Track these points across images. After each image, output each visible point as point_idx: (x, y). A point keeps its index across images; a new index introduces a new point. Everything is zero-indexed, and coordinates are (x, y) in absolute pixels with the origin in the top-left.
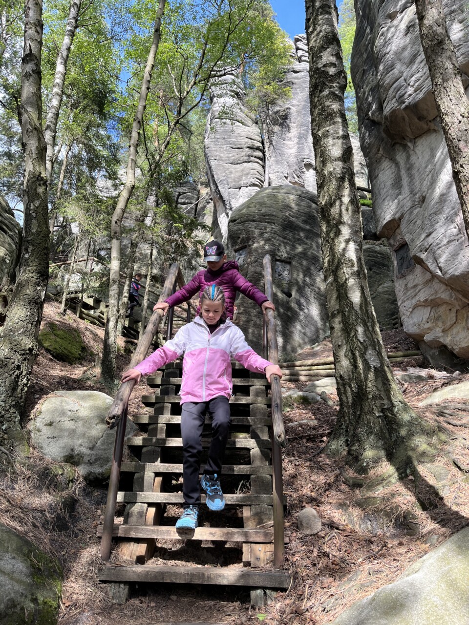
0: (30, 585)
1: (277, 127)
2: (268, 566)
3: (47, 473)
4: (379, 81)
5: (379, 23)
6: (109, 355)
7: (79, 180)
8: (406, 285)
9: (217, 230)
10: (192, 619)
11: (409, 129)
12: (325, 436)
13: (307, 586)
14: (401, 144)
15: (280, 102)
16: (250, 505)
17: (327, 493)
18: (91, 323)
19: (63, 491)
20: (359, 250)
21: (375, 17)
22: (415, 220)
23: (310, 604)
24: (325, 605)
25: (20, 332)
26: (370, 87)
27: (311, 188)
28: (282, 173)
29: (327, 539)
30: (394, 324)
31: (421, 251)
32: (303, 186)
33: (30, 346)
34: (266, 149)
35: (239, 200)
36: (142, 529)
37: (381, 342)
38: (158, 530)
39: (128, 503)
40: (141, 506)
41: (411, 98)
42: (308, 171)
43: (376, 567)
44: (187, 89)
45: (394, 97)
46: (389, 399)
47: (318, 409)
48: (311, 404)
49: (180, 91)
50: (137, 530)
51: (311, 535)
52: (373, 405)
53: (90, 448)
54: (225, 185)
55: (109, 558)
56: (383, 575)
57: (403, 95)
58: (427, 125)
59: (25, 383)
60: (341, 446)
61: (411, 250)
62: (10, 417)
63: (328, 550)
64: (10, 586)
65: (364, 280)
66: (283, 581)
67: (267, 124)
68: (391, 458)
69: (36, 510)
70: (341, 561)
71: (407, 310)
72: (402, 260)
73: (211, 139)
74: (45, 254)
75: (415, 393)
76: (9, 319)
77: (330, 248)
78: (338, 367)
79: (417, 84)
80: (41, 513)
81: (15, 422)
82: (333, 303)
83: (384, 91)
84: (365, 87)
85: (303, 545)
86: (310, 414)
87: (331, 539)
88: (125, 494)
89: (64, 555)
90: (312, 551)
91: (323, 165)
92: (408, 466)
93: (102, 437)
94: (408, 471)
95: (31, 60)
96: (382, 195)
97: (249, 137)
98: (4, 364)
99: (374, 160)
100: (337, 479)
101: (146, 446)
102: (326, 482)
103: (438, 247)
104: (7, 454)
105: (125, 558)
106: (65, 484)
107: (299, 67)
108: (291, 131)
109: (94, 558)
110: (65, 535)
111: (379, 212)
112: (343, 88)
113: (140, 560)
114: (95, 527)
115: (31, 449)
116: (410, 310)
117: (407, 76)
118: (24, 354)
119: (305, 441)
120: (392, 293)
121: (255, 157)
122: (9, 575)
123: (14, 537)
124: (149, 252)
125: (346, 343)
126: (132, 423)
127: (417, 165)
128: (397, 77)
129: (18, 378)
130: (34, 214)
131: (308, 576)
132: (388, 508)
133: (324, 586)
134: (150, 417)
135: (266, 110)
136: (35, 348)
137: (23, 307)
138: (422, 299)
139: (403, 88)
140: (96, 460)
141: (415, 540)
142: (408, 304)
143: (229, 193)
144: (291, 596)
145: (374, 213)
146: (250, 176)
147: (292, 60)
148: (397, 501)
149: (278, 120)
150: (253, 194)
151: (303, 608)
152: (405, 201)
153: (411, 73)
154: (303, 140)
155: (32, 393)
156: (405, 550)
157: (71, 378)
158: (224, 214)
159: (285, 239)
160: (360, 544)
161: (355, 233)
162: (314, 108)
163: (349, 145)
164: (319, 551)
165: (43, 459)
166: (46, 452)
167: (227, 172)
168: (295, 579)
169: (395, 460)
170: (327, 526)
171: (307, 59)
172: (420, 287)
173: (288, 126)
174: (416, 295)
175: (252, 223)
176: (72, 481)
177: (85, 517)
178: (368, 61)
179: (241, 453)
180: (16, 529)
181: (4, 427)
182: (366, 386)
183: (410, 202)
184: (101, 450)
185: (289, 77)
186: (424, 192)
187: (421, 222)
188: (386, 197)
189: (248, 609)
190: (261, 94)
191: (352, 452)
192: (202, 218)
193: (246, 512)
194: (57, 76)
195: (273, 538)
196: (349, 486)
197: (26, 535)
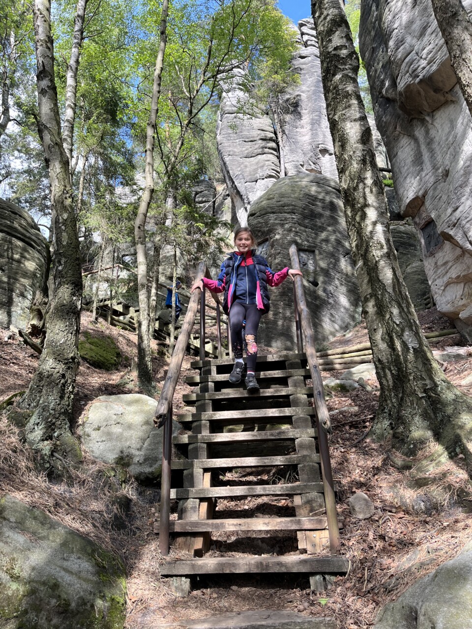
0: (98, 583)
1: (288, 115)
2: (324, 551)
3: (101, 475)
4: (390, 58)
6: (144, 358)
7: (98, 189)
8: (436, 263)
10: (255, 608)
11: (425, 103)
12: (368, 421)
13: (366, 568)
14: (418, 119)
15: (289, 90)
16: (300, 494)
17: (376, 477)
18: (123, 329)
19: (117, 492)
20: (387, 230)
22: (440, 195)
23: (370, 585)
24: (386, 586)
25: (61, 342)
26: (381, 64)
27: (329, 174)
28: (298, 161)
29: (381, 522)
30: (426, 304)
31: (449, 227)
32: (320, 173)
33: (72, 355)
34: (280, 139)
35: (256, 193)
36: (197, 523)
37: (417, 322)
38: (212, 524)
39: (180, 499)
40: (193, 502)
41: (425, 71)
42: (324, 157)
43: (435, 546)
44: (196, 88)
45: (407, 72)
46: (432, 379)
47: (357, 396)
48: (349, 391)
49: (190, 92)
50: (192, 525)
51: (365, 519)
52: (415, 386)
53: (138, 449)
54: (241, 179)
55: (169, 553)
56: (442, 552)
57: (416, 69)
58: (444, 97)
59: (71, 390)
60: (385, 430)
61: (438, 227)
62: (61, 424)
63: (383, 533)
64: (79, 585)
65: (395, 262)
66: (341, 566)
67: (278, 113)
68: (438, 438)
69: (94, 511)
70: (398, 543)
71: (439, 289)
72: (429, 239)
73: (223, 134)
74: (77, 265)
75: (456, 372)
76: (50, 331)
77: (357, 233)
78: (375, 351)
79: (430, 56)
80: (99, 514)
81: (65, 429)
82: (365, 288)
83: (396, 67)
84: (376, 64)
85: (358, 530)
86: (350, 401)
87: (385, 522)
88: (177, 491)
89: (125, 553)
90: (368, 534)
91: (342, 149)
92: (457, 445)
93: (148, 437)
94: (458, 450)
95: (45, 76)
96: (403, 173)
97: (261, 128)
98: (50, 373)
99: (391, 138)
100: (385, 463)
101: (191, 443)
102: (374, 466)
103: (466, 221)
104: (61, 460)
105: (183, 552)
106: (118, 484)
107: (306, 52)
108: (303, 118)
109: (154, 554)
110: (124, 534)
111: (401, 191)
112: (356, 70)
113: (198, 553)
114: (152, 524)
115: (83, 453)
116: (443, 288)
117: (419, 49)
118: (67, 363)
119: (347, 428)
120: (422, 272)
121: (269, 148)
122: (76, 574)
123: (76, 538)
124: (173, 253)
125: (382, 326)
126: (177, 423)
127: (437, 139)
128: (409, 51)
130: (63, 227)
131: (366, 559)
132: (440, 488)
133: (383, 568)
134: (193, 415)
135: (275, 100)
136: (77, 356)
137: (62, 318)
138: (454, 276)
139: (416, 62)
140: (145, 460)
141: (470, 517)
142: (440, 282)
143: (246, 188)
144: (351, 579)
145: (396, 192)
146: (265, 168)
147: (298, 46)
148: (449, 480)
149: (289, 108)
150: (270, 185)
151: (364, 590)
152: (428, 177)
153: (422, 45)
154: (316, 125)
155: (77, 400)
156: (463, 527)
157: (110, 384)
158: (242, 209)
159: (306, 228)
160: (415, 524)
161: (381, 214)
162: (328, 93)
163: (367, 126)
164: (375, 534)
165: (95, 462)
166: (96, 455)
167: (242, 166)
168: (353, 562)
169: (443, 439)
170: (380, 510)
171: (313, 43)
172: (450, 264)
173: (300, 113)
174: (447, 272)
175: (272, 215)
176: (124, 482)
177: (141, 516)
178: (376, 38)
179: (285, 444)
180: (78, 530)
181: (56, 434)
182: (406, 368)
183: (433, 177)
184: (149, 450)
185: (298, 62)
186: (448, 165)
187: (447, 197)
188: (408, 175)
189: (309, 594)
190: (270, 84)
191: (398, 435)
192: (220, 215)
193: (298, 501)
194: (68, 89)
195: (326, 525)
196: (398, 469)
197: (88, 535)
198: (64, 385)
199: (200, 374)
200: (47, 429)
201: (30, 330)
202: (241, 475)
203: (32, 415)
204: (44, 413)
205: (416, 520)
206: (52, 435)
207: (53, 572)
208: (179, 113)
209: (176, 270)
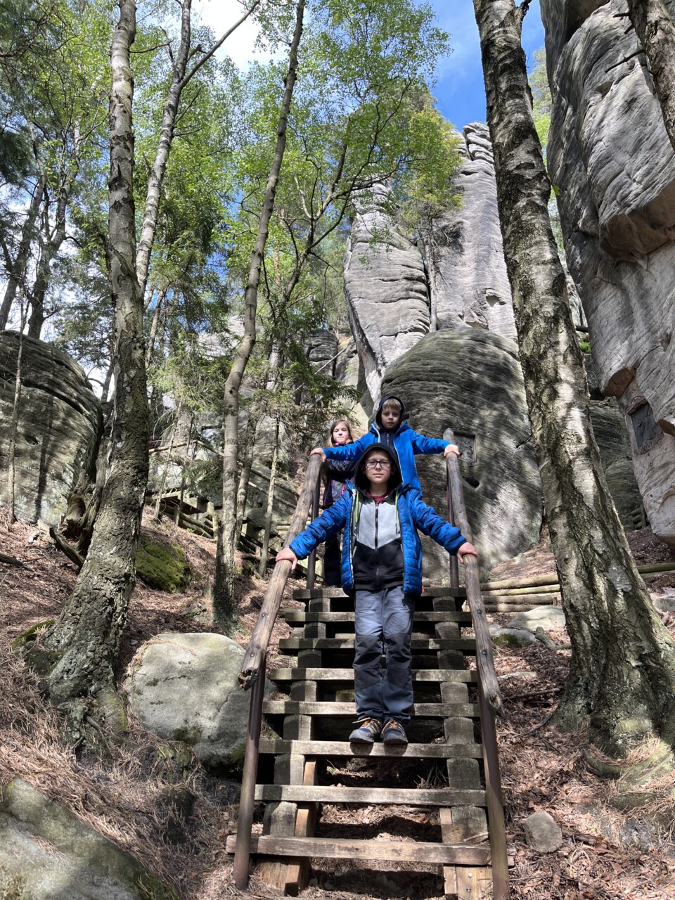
1: (445, 248)
3: (153, 756)
4: (590, 179)
5: (586, 101)
6: (223, 579)
7: (175, 335)
8: (651, 464)
9: (366, 394)
11: (638, 242)
12: (552, 696)
14: (628, 263)
15: (448, 215)
16: (450, 807)
17: (565, 787)
18: (195, 532)
19: (174, 783)
20: (588, 415)
21: (579, 93)
22: (658, 368)
25: (112, 552)
26: (576, 188)
27: (498, 329)
28: (456, 311)
29: (572, 859)
30: (636, 523)
31: (671, 414)
32: (487, 328)
33: (126, 571)
34: (431, 279)
35: (395, 351)
36: (292, 843)
37: (629, 552)
38: (315, 844)
39: (268, 802)
40: (288, 807)
41: (638, 199)
42: (492, 306)
44: (321, 207)
45: (614, 199)
46: (651, 640)
47: (534, 654)
48: (521, 647)
49: (312, 212)
50: (285, 844)
51: (547, 854)
52: (625, 649)
53: (210, 719)
54: (375, 331)
55: (247, 886)
57: (627, 196)
58: (666, 234)
59: (120, 623)
60: (579, 712)
61: (654, 413)
62: (101, 674)
63: (575, 876)
65: (597, 462)
67: (431, 245)
68: (660, 732)
69: (140, 811)
70: (598, 893)
71: (655, 501)
72: (642, 428)
73: (353, 270)
74: (144, 442)
76: (97, 534)
77: (543, 418)
78: (566, 592)
79: (646, 179)
80: (147, 817)
81: (107, 681)
82: (553, 498)
83: (599, 191)
84: (570, 187)
85: (537, 870)
86: (523, 663)
87: (578, 859)
88: (264, 789)
89: (182, 880)
90: (552, 878)
91: (525, 301)
93: (226, 701)
95: (121, 185)
96: (605, 335)
97: (405, 264)
98: (92, 597)
99: (589, 287)
100: (578, 765)
101: (289, 715)
102: (562, 770)
104: (97, 729)
105: (269, 886)
106: (177, 772)
107: (472, 166)
108: (466, 252)
109: (226, 886)
110: (181, 851)
111: (601, 360)
112: (545, 196)
113: (292, 890)
114: (224, 838)
115: (129, 719)
116: (661, 501)
117: (631, 168)
118: (118, 583)
119: (521, 705)
120: (629, 475)
121: (416, 291)
123: (114, 852)
124: (274, 428)
125: (577, 555)
127: (655, 290)
128: (617, 171)
129: (111, 617)
130: (128, 389)
132: (663, 810)
134: (294, 671)
135: (428, 227)
136: (132, 573)
137: (116, 516)
139: (626, 186)
140: (220, 736)
142: (657, 492)
143: (381, 343)
145: (595, 360)
146: (409, 317)
147: (462, 158)
149: (446, 238)
150: (415, 342)
152: (640, 342)
153: (636, 164)
154: (483, 263)
155: (127, 638)
157: (172, 614)
158: (374, 371)
159: (464, 403)
160: (624, 865)
161: (578, 394)
162: (507, 225)
163: (560, 271)
164: (562, 879)
165: (147, 734)
166: (149, 724)
167: (377, 313)
169: (667, 735)
170: (570, 839)
171: (482, 155)
172: (672, 467)
173: (460, 246)
174: (667, 479)
175: (415, 382)
176: (187, 768)
177: (207, 823)
178: (571, 152)
180: (116, 841)
181: (93, 689)
182: (612, 621)
183: (647, 343)
184: (226, 720)
185: (460, 180)
186: (669, 328)
187: (667, 372)
188: (611, 338)
190: (421, 206)
191: (599, 723)
192: (342, 379)
193: (445, 818)
194: (149, 202)
195: (488, 858)
196: (599, 776)
197: (129, 849)
198: (110, 615)
199: (306, 610)
200: (81, 680)
201: (65, 529)
202: (358, 767)
203: (62, 658)
204: (79, 655)
205: (624, 858)
206: (87, 689)
208: (296, 239)
209: (277, 452)
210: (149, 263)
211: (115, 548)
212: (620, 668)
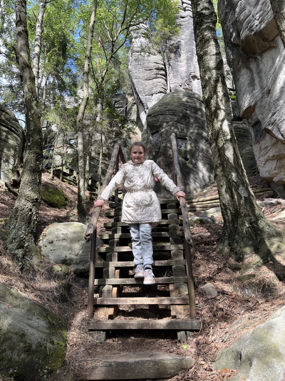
0: (49, 334)
1: (173, 54)
2: (186, 317)
3: (53, 270)
4: (236, 18)
6: (81, 202)
8: (260, 147)
9: (140, 122)
10: (144, 350)
11: (257, 47)
12: (215, 241)
13: (211, 328)
14: (253, 58)
15: (174, 38)
16: (173, 283)
17: (219, 274)
18: (69, 184)
19: (62, 280)
20: (231, 125)
22: (264, 105)
23: (214, 338)
24: (223, 338)
25: (29, 190)
26: (231, 23)
27: (197, 91)
28: (178, 83)
29: (221, 300)
30: (254, 173)
31: (269, 125)
32: (192, 90)
33: (36, 197)
34: (167, 69)
35: (152, 102)
36: (110, 300)
37: (247, 181)
38: (120, 300)
39: (101, 285)
40: (109, 287)
41: (258, 27)
42: (194, 80)
43: (253, 315)
44: (116, 35)
45: (247, 28)
46: (255, 216)
47: (210, 226)
48: (205, 224)
49: (112, 38)
50: (107, 300)
51: (211, 299)
52: (244, 220)
53: (76, 255)
54: (143, 93)
55: (93, 317)
56: (258, 319)
57: (253, 26)
58: (269, 44)
59: (35, 219)
60: (226, 246)
61: (262, 125)
62: (29, 239)
63: (222, 307)
64: (37, 335)
65: (235, 145)
66: (196, 326)
67: (167, 53)
68: (257, 252)
69: (48, 291)
70: (231, 313)
71: (261, 163)
72: (257, 132)
73: (133, 65)
75: (270, 213)
76: (23, 182)
77: (213, 126)
78: (222, 200)
79: (261, 18)
80: (52, 293)
81: (32, 242)
82: (216, 160)
83: (240, 24)
84: (228, 23)
85: (207, 305)
86: (205, 230)
87: (223, 300)
88: (98, 280)
89: (67, 316)
90: (213, 308)
91: (205, 73)
92: (269, 256)
93: (82, 248)
94: (269, 259)
95: (21, 24)
96: (242, 91)
97: (156, 62)
98: (22, 208)
99: (236, 69)
100: (225, 266)
101: (108, 252)
102: (218, 268)
103: (280, 121)
104: (29, 261)
105: (102, 316)
106: (63, 276)
107: (184, 14)
108: (182, 56)
109: (84, 317)
110: (66, 305)
111: (240, 103)
112: (214, 23)
113: (111, 317)
114: (83, 300)
115: (42, 257)
116: (264, 163)
117: (254, 13)
118: (33, 202)
119: (203, 245)
120: (252, 153)
121: (161, 75)
122: (36, 328)
123: (37, 307)
124: (100, 138)
125: (226, 183)
126: (99, 239)
127: (264, 70)
128: (248, 15)
129: (31, 216)
130: (31, 119)
131: (211, 322)
132: (258, 281)
133: (221, 327)
134: (110, 235)
135: (165, 44)
136: (39, 198)
137: (30, 175)
138: (271, 155)
139: (252, 21)
140: (80, 262)
141: (275, 299)
142: (263, 159)
143: (146, 99)
144: (202, 334)
145: (238, 103)
146: (158, 87)
147: (180, 10)
148: (263, 276)
149: (173, 49)
150: (161, 98)
151: (210, 340)
152: (257, 93)
153: (257, 11)
154: (190, 61)
155: (39, 225)
156: (271, 304)
157: (60, 217)
158: (143, 112)
159: (182, 124)
160: (242, 302)
161: (228, 114)
162: (197, 37)
163: (221, 59)
164: (217, 308)
165: (50, 262)
166: (51, 258)
167: (144, 85)
168: (203, 324)
169: (260, 252)
170: (221, 293)
171: (189, 9)
172: (269, 148)
173: (179, 53)
174: (267, 153)
175: (161, 116)
176: (67, 274)
177: (77, 295)
178: (228, 6)
179: (165, 254)
180: (38, 302)
181: (26, 245)
182: (240, 209)
183: (260, 94)
184: (83, 256)
185: (179, 21)
186: (270, 87)
187: (268, 106)
188: (245, 92)
189: (176, 342)
190: (162, 34)
191: (233, 249)
192: (130, 116)
193: (171, 287)
194: (37, 34)
195: (188, 301)
196: (233, 270)
197: (44, 305)
198: (31, 215)
199: (115, 211)
200: (21, 242)
201: (12, 183)
203: (12, 233)
204: (19, 232)
205: (242, 300)
206: (23, 246)
207: (22, 326)
208: (105, 51)
209: (102, 149)
210: (39, 63)
211: (31, 188)
212: (242, 228)
